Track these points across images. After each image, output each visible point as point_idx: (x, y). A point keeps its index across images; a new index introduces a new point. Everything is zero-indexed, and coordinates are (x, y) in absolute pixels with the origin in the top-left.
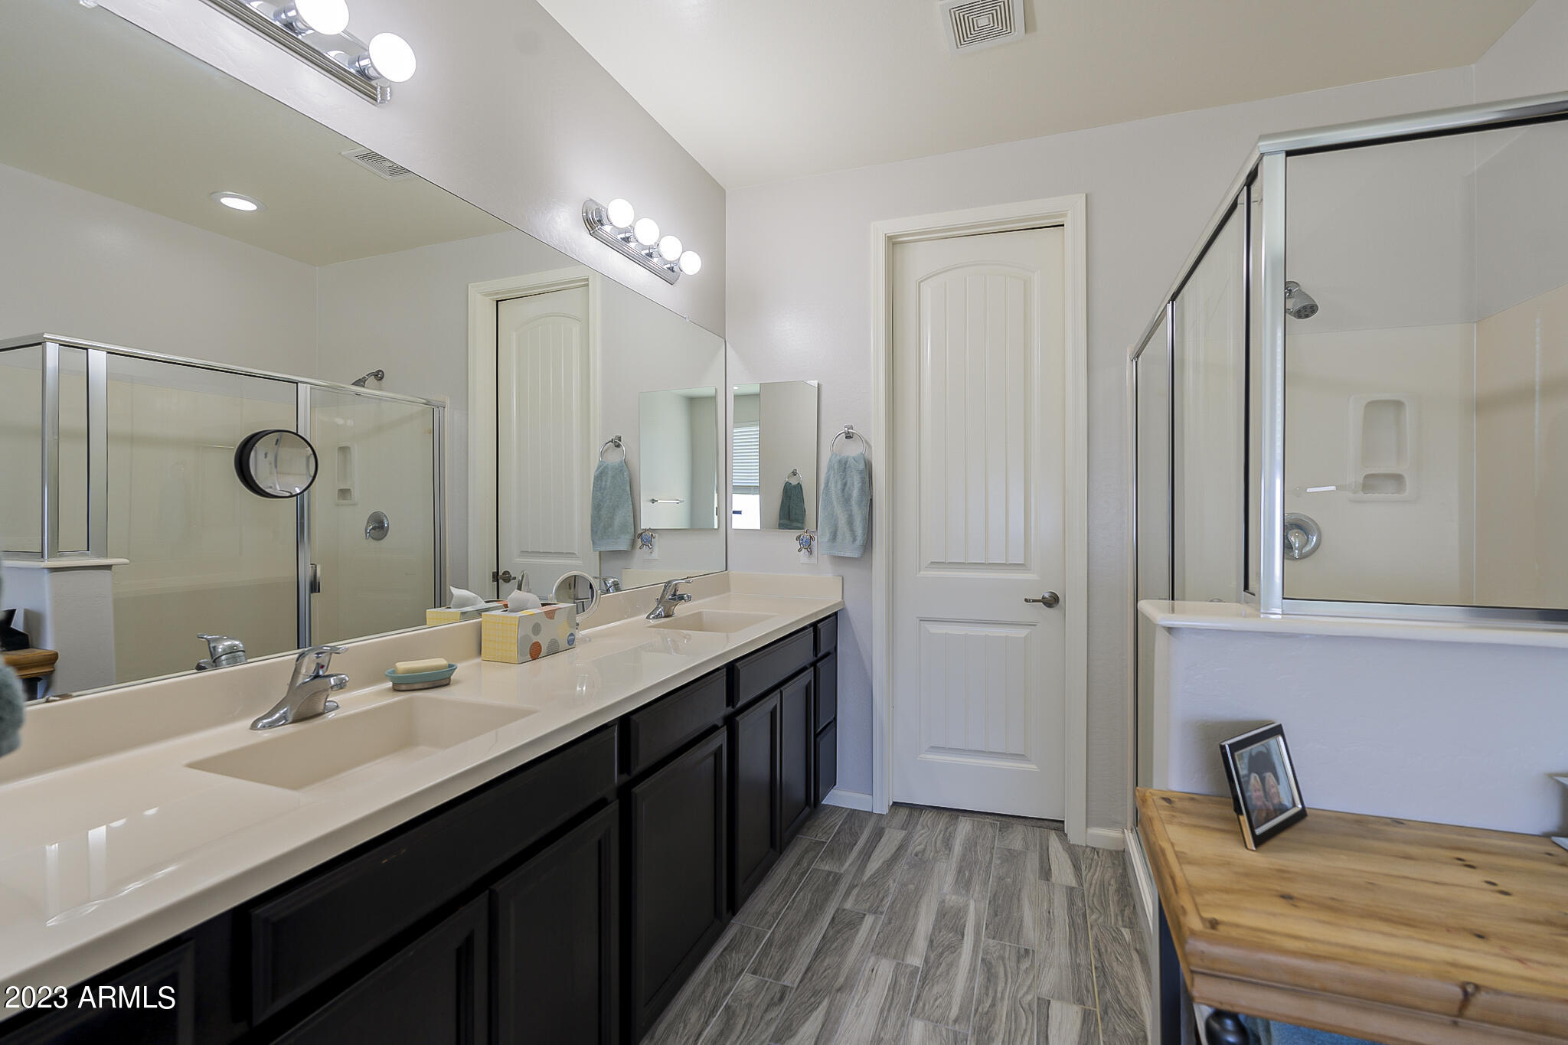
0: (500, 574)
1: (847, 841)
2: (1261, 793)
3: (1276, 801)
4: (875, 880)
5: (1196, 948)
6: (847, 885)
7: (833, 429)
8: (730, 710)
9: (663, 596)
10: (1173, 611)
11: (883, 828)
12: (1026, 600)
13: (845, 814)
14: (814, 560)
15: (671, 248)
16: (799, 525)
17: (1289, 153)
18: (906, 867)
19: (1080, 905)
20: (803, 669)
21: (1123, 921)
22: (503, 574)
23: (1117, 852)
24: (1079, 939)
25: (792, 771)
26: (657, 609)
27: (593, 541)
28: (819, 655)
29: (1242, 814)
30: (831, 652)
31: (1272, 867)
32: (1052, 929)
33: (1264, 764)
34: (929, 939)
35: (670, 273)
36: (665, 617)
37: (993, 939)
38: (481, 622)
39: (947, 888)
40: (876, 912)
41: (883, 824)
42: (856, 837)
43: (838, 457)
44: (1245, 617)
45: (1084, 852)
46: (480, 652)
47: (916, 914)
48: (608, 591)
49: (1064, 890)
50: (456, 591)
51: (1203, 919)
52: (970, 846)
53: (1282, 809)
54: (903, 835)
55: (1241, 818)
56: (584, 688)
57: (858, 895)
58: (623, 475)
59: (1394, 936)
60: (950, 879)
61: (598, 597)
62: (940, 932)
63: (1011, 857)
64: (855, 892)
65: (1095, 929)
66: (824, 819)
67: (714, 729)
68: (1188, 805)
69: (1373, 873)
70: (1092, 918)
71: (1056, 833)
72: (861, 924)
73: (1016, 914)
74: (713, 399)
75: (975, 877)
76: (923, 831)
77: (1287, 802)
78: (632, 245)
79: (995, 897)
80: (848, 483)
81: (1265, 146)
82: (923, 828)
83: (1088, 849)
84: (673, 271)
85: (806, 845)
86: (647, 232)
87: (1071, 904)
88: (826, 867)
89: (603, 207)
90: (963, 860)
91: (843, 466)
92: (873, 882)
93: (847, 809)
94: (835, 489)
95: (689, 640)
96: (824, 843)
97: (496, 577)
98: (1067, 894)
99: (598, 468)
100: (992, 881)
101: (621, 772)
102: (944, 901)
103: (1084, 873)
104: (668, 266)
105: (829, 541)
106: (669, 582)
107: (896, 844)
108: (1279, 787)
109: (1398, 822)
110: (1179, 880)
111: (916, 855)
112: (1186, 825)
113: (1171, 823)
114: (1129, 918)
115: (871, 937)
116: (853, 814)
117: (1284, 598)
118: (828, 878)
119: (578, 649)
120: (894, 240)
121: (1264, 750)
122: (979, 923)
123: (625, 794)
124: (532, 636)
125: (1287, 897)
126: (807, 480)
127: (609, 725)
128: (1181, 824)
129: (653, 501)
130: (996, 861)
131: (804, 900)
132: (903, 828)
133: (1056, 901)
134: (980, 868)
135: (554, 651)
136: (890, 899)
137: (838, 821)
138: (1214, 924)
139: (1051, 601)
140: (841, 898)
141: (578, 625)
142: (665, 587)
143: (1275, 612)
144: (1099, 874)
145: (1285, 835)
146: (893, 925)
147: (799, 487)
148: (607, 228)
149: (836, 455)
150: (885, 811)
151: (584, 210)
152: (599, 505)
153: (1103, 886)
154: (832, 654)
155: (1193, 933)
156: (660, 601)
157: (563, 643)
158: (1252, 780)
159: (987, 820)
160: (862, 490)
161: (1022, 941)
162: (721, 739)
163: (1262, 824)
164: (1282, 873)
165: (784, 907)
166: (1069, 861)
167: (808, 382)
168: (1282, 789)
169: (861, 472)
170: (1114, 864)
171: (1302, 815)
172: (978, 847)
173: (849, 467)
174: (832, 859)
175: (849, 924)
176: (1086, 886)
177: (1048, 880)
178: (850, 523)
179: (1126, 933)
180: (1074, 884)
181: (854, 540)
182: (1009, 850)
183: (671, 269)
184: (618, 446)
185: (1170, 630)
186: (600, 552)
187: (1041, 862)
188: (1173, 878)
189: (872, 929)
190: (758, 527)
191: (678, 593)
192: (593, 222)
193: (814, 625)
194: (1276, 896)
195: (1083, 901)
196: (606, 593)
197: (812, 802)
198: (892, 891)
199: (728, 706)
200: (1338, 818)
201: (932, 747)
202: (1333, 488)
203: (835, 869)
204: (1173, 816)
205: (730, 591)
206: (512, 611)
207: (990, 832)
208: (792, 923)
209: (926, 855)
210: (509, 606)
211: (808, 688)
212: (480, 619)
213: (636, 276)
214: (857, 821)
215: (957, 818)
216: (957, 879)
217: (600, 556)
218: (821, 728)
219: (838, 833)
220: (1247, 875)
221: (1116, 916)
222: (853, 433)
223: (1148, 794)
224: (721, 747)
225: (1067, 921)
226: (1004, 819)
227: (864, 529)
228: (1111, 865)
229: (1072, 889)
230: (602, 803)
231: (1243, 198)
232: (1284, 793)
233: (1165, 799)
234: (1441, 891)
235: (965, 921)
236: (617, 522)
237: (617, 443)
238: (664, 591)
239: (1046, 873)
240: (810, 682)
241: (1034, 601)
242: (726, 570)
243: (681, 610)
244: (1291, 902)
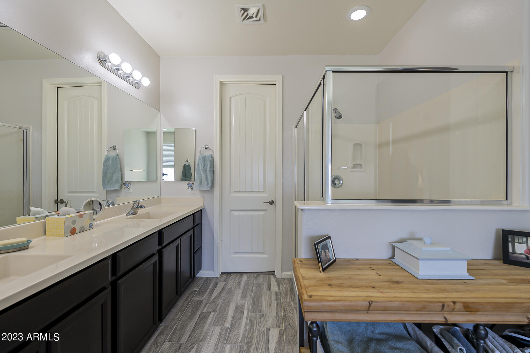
0: (59, 200)
1: (205, 288)
2: (325, 256)
3: (328, 258)
4: (215, 300)
5: (306, 304)
6: (205, 304)
7: (200, 146)
8: (160, 247)
9: (133, 206)
10: (305, 204)
11: (218, 282)
12: (264, 203)
13: (204, 279)
14: (193, 191)
15: (137, 75)
16: (189, 179)
17: (333, 72)
18: (225, 294)
19: (280, 297)
20: (189, 230)
21: (291, 300)
22: (60, 200)
23: (290, 279)
24: (279, 307)
25: (185, 266)
26: (130, 211)
27: (103, 186)
28: (195, 225)
29: (320, 263)
30: (200, 223)
31: (327, 277)
32: (271, 306)
33: (325, 248)
34: (232, 316)
35: (137, 85)
36: (134, 214)
37: (253, 313)
38: (46, 221)
39: (238, 299)
40: (214, 311)
41: (218, 280)
42: (208, 286)
43: (202, 156)
44: (322, 205)
45: (281, 280)
46: (45, 233)
47: (228, 309)
48: (109, 205)
49: (275, 293)
50: (32, 209)
51: (308, 295)
52: (247, 283)
53: (330, 260)
54: (225, 283)
55: (319, 264)
56: (97, 245)
57: (208, 307)
58: (117, 160)
59: (355, 291)
60: (240, 296)
61: (104, 208)
62: (236, 313)
63: (259, 285)
64: (207, 306)
65: (283, 304)
66: (197, 282)
67: (153, 255)
68: (306, 262)
69: (351, 275)
70: (282, 300)
71: (273, 276)
72: (209, 316)
73: (260, 303)
74: (155, 133)
75: (248, 294)
76: (231, 281)
77: (331, 258)
78: (121, 72)
79: (254, 299)
80: (206, 165)
81: (327, 69)
82: (231, 280)
83: (282, 279)
84: (138, 84)
85: (190, 292)
86: (126, 68)
87: (277, 297)
88: (197, 299)
89: (107, 55)
90: (244, 289)
91: (204, 159)
92: (214, 301)
93: (205, 277)
94: (201, 167)
95: (144, 222)
96: (197, 290)
97: (56, 202)
98: (276, 294)
99: (106, 157)
100: (253, 294)
101: (112, 275)
102: (237, 303)
103: (281, 287)
104: (136, 82)
105: (199, 185)
106: (136, 201)
107: (222, 286)
108: (329, 254)
109: (357, 259)
110: (303, 285)
111: (229, 289)
112: (306, 268)
113: (301, 268)
114: (293, 298)
115: (213, 320)
116: (207, 279)
117: (331, 199)
118: (198, 302)
119: (94, 229)
120: (222, 83)
121: (326, 244)
122: (249, 307)
123: (114, 285)
124: (72, 225)
125: (330, 285)
126: (191, 163)
127: (107, 258)
128: (304, 268)
129: (131, 170)
130: (254, 287)
131: (189, 312)
132: (224, 281)
133: (272, 297)
134: (249, 291)
135: (82, 230)
136: (219, 306)
137: (202, 282)
138: (311, 296)
139: (272, 203)
140: (202, 309)
141: (94, 219)
142: (134, 203)
143: (329, 203)
144: (285, 286)
145: (331, 267)
146: (220, 314)
147: (189, 166)
148: (109, 64)
149: (202, 155)
150: (218, 276)
151: (98, 56)
152: (106, 172)
153: (286, 290)
154: (200, 224)
155: (305, 300)
156: (132, 209)
157: (87, 227)
158: (322, 252)
159: (252, 274)
160: (211, 167)
161: (262, 312)
162: (156, 258)
163: (325, 265)
164: (329, 279)
165: (181, 315)
166: (277, 284)
167: (192, 129)
168: (330, 254)
169: (210, 161)
170: (289, 282)
171: (335, 261)
172: (249, 284)
173: (206, 159)
174: (200, 295)
175: (205, 317)
176: (281, 291)
177: (270, 291)
178: (207, 178)
179: (292, 303)
180: (278, 291)
181: (208, 184)
182: (258, 283)
183: (137, 83)
184: (115, 149)
185: (302, 210)
186: (106, 191)
187: (268, 285)
188: (301, 285)
189: (213, 317)
190: (174, 180)
191: (139, 205)
192: (103, 61)
193: (193, 214)
194: (327, 285)
195: (280, 295)
196: (108, 207)
197: (193, 276)
198: (220, 303)
199: (159, 246)
200: (344, 260)
201: (234, 253)
202: (346, 168)
203: (201, 299)
204: (302, 266)
205: (161, 203)
206: (61, 216)
207: (253, 278)
208: (184, 321)
209: (232, 289)
210: (60, 213)
211: (191, 237)
212: (45, 220)
213: (122, 84)
214: (209, 281)
215: (242, 275)
216: (242, 295)
217: (106, 192)
218: (195, 251)
219: (202, 286)
220: (320, 280)
221: (289, 298)
222: (207, 147)
223: (296, 260)
224: (156, 261)
225: (275, 303)
226: (257, 273)
227: (211, 181)
228: (288, 283)
229: (277, 292)
230: (104, 289)
231: (322, 83)
232: (331, 255)
233: (300, 261)
234: (366, 277)
235: (244, 308)
236: (114, 179)
237: (114, 148)
238: (134, 204)
239: (269, 289)
240: (191, 235)
241: (266, 203)
242: (160, 196)
243: (140, 211)
244: (331, 286)
